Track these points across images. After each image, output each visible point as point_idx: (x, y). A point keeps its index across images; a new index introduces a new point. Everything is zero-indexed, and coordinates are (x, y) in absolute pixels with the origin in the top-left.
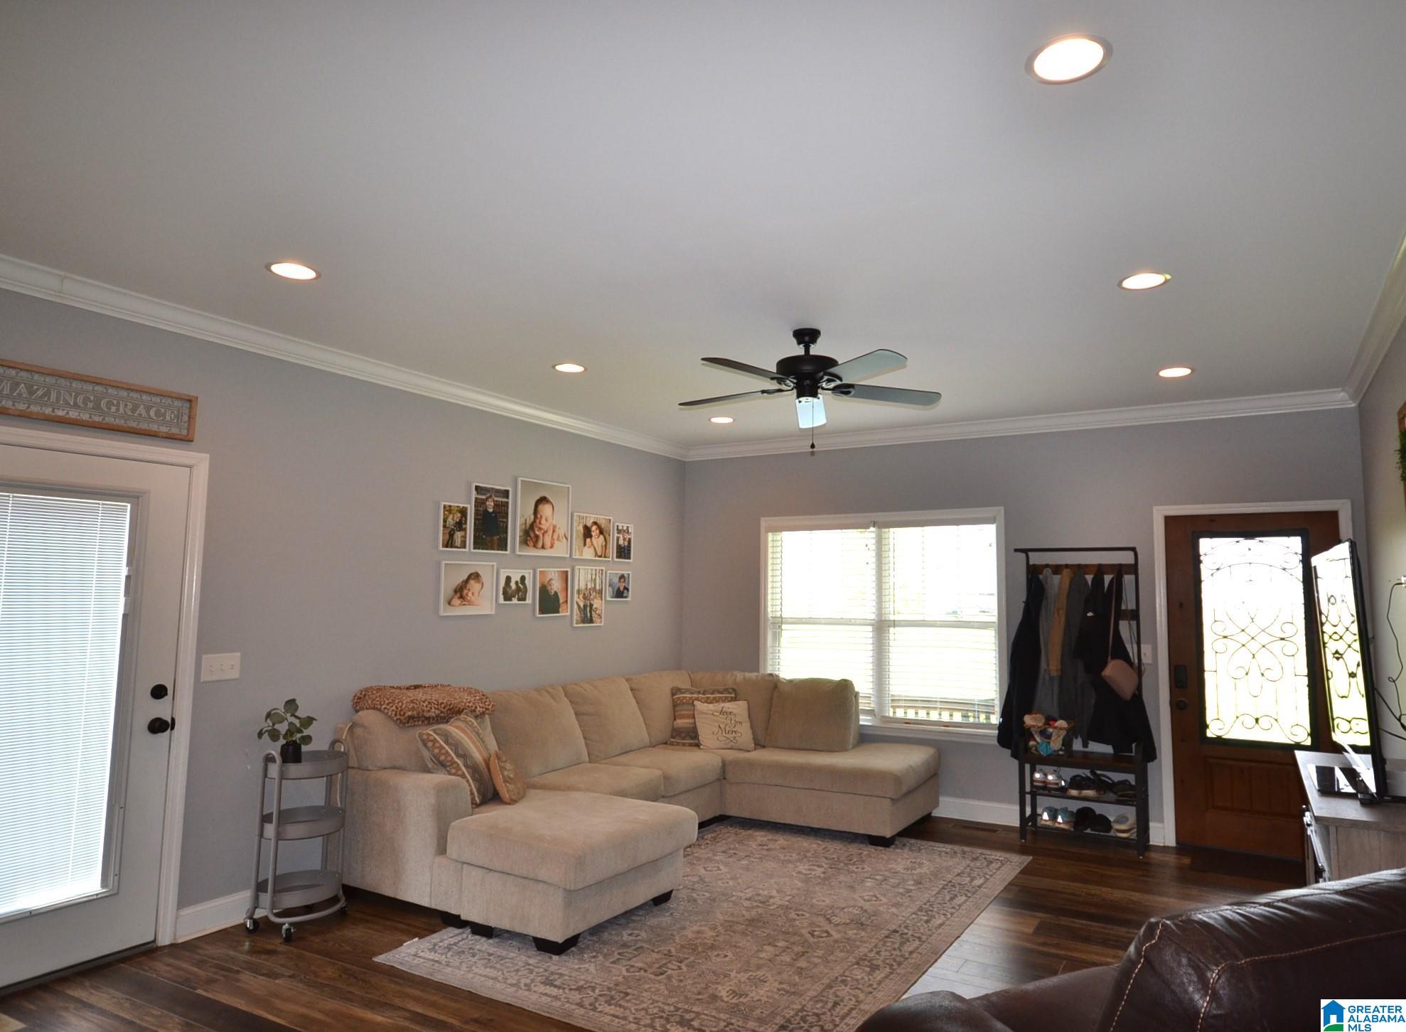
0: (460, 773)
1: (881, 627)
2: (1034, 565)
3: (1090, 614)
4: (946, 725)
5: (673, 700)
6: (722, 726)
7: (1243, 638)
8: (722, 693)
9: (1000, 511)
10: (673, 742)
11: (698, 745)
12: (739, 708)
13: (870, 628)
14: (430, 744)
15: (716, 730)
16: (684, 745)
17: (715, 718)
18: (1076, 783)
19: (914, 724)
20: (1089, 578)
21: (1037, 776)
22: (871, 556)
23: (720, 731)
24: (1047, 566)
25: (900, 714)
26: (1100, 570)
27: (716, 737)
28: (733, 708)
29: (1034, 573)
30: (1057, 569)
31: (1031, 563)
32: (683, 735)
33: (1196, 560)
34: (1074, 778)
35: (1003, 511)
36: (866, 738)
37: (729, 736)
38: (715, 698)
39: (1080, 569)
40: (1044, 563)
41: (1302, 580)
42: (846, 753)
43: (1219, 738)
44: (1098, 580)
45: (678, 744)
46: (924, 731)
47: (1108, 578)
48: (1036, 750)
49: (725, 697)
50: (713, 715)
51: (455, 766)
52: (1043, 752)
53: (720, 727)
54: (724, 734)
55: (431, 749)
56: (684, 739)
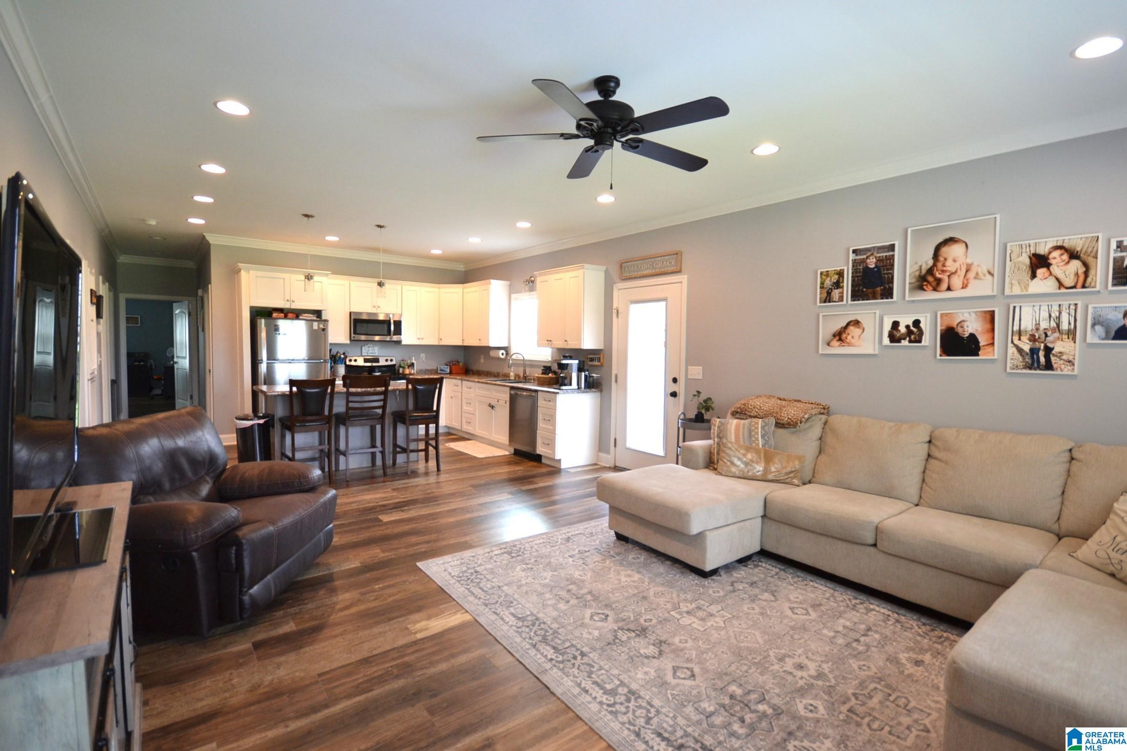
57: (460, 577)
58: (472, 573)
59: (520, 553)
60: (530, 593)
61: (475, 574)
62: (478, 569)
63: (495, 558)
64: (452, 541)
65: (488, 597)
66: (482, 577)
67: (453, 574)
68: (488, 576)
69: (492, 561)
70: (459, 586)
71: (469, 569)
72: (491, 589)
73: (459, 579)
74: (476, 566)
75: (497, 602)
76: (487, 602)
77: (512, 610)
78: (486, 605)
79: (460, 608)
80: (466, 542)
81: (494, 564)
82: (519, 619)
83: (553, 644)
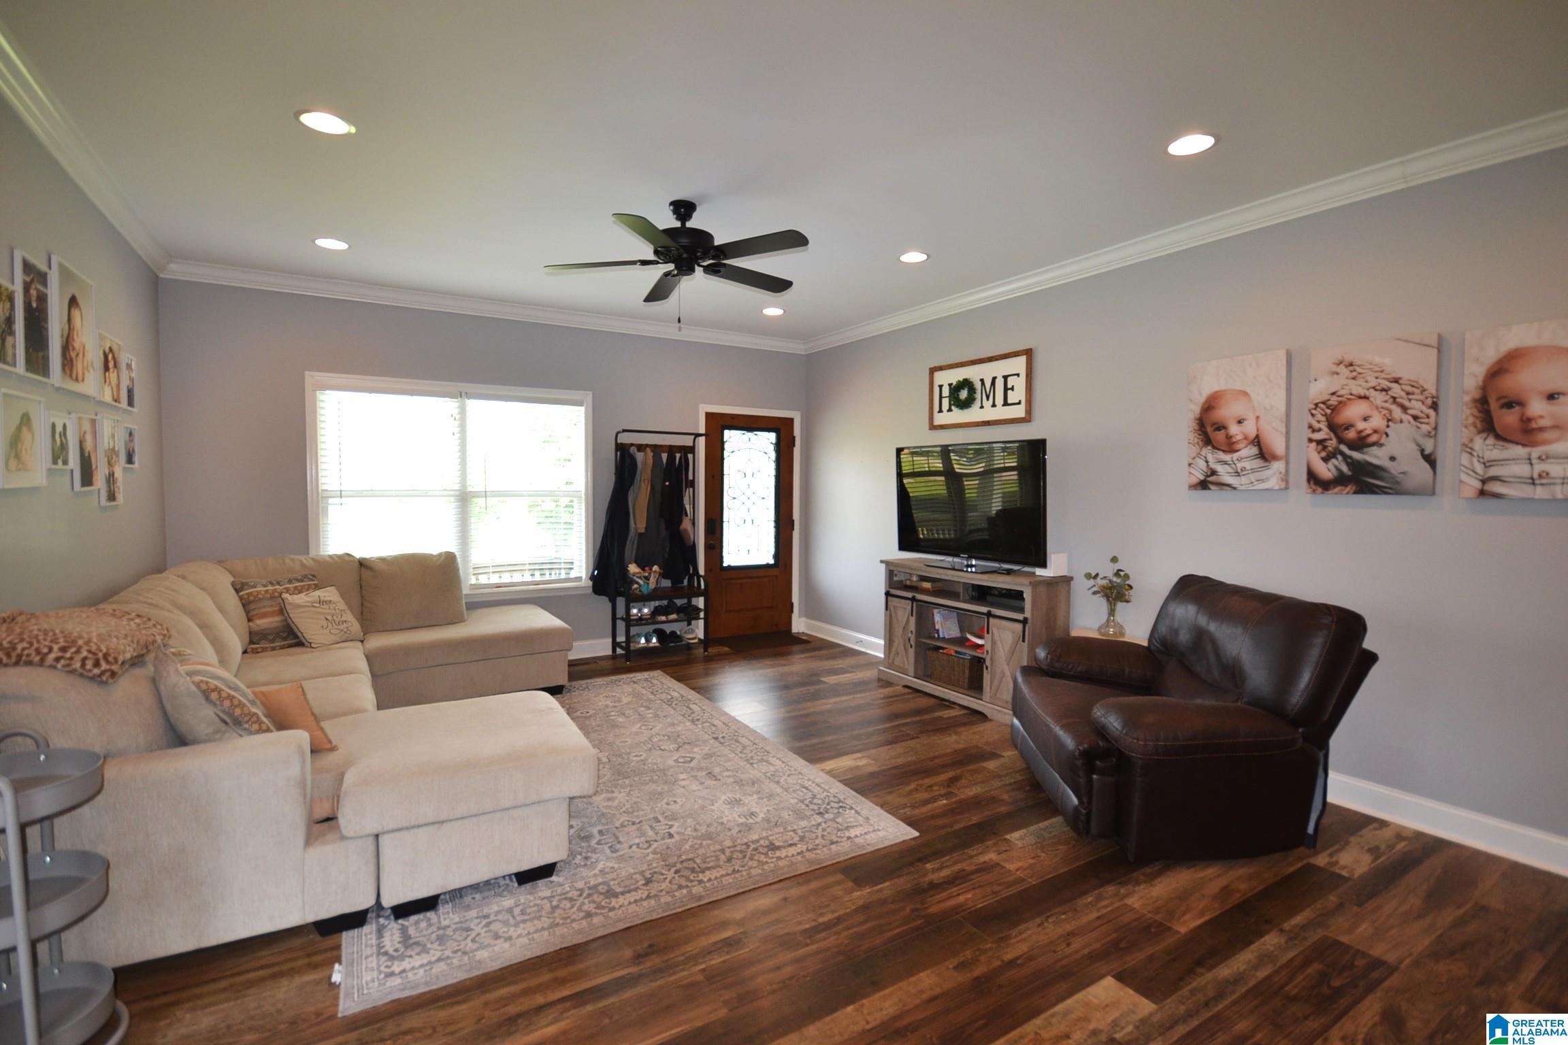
0: (264, 727)
1: (464, 498)
2: (622, 444)
3: (667, 483)
4: (537, 583)
5: (241, 598)
6: (330, 618)
7: (744, 499)
8: (302, 581)
9: (588, 396)
10: (256, 649)
11: (300, 644)
12: (330, 594)
13: (452, 499)
14: (214, 696)
15: (325, 623)
16: (273, 649)
17: (316, 609)
18: (656, 612)
19: (506, 587)
20: (664, 456)
21: (635, 611)
22: (454, 426)
23: (330, 625)
24: (632, 445)
25: (483, 580)
26: (671, 450)
27: (327, 631)
28: (329, 596)
29: (622, 449)
30: (641, 448)
31: (619, 442)
32: (271, 637)
33: (722, 443)
34: (656, 608)
35: (591, 395)
36: (474, 606)
37: (341, 627)
38: (296, 588)
39: (656, 449)
40: (629, 442)
41: (774, 459)
42: (462, 624)
43: (729, 566)
44: (671, 458)
45: (264, 650)
46: (516, 592)
47: (678, 456)
48: (640, 591)
49: (308, 585)
50: (314, 606)
51: (255, 719)
52: (645, 590)
53: (327, 619)
54: (336, 627)
55: (218, 703)
56: (272, 641)
57: (841, 807)
58: (827, 812)
59: (752, 846)
60: (750, 783)
61: (821, 810)
62: (820, 819)
63: (797, 839)
64: (886, 888)
65: (799, 781)
66: (812, 807)
67: (853, 812)
68: (804, 807)
69: (800, 832)
70: (838, 795)
71: (833, 820)
72: (798, 790)
73: (841, 804)
74: (824, 825)
75: (789, 775)
76: (800, 776)
77: (772, 769)
78: (800, 773)
79: (830, 773)
80: (859, 882)
81: (795, 827)
82: (767, 761)
83: (737, 744)
